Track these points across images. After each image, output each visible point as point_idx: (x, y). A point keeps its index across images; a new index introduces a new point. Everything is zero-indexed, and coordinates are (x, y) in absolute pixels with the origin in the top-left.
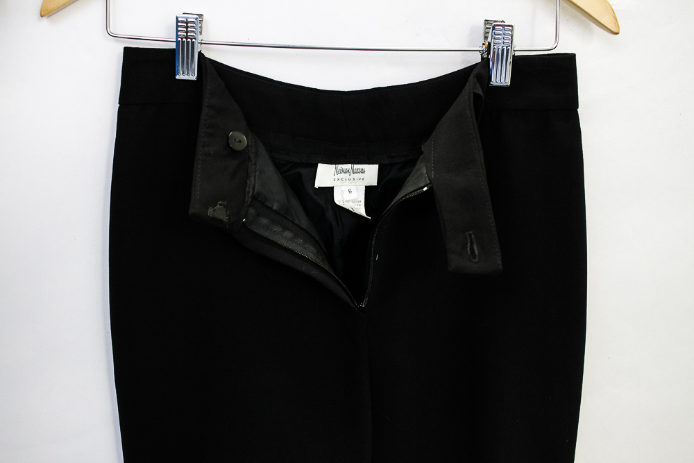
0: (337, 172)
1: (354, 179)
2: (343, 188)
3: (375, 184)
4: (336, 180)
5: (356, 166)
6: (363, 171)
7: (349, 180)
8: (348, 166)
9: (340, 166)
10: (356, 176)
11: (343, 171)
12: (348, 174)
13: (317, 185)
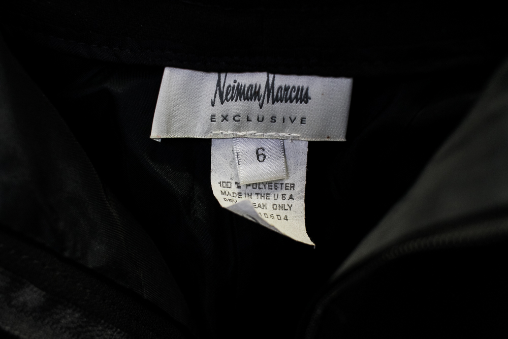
0: (223, 95)
1: (273, 119)
2: (240, 147)
3: (339, 136)
4: (218, 118)
5: (281, 81)
6: (303, 97)
7: (260, 120)
8: (259, 79)
9: (231, 79)
10: (280, 108)
11: (241, 93)
12: (255, 104)
13: (157, 133)
